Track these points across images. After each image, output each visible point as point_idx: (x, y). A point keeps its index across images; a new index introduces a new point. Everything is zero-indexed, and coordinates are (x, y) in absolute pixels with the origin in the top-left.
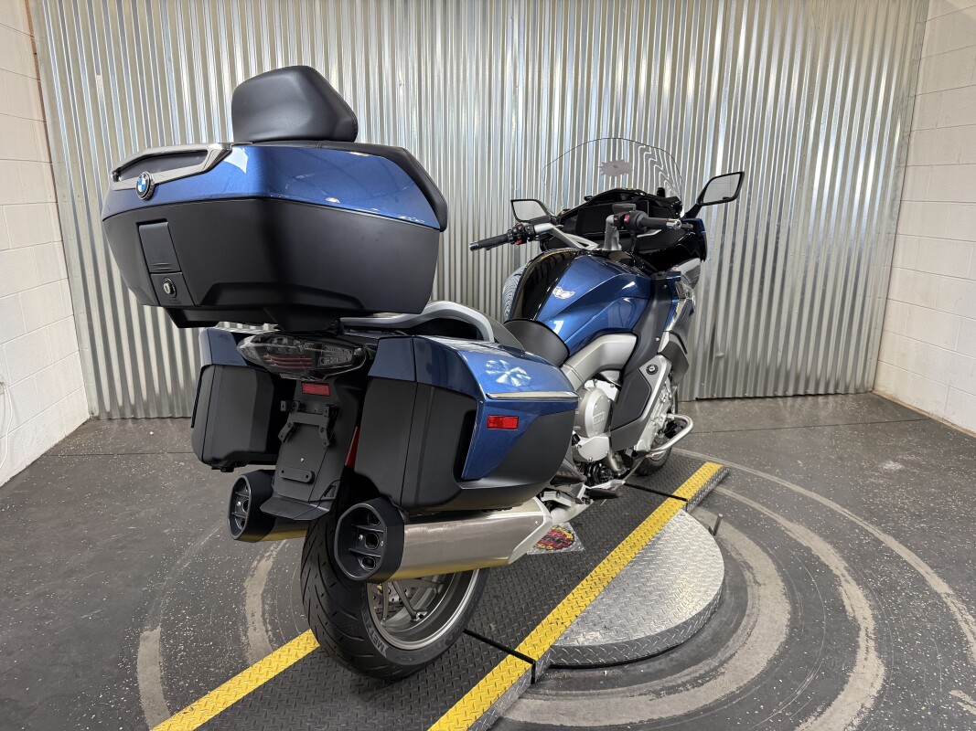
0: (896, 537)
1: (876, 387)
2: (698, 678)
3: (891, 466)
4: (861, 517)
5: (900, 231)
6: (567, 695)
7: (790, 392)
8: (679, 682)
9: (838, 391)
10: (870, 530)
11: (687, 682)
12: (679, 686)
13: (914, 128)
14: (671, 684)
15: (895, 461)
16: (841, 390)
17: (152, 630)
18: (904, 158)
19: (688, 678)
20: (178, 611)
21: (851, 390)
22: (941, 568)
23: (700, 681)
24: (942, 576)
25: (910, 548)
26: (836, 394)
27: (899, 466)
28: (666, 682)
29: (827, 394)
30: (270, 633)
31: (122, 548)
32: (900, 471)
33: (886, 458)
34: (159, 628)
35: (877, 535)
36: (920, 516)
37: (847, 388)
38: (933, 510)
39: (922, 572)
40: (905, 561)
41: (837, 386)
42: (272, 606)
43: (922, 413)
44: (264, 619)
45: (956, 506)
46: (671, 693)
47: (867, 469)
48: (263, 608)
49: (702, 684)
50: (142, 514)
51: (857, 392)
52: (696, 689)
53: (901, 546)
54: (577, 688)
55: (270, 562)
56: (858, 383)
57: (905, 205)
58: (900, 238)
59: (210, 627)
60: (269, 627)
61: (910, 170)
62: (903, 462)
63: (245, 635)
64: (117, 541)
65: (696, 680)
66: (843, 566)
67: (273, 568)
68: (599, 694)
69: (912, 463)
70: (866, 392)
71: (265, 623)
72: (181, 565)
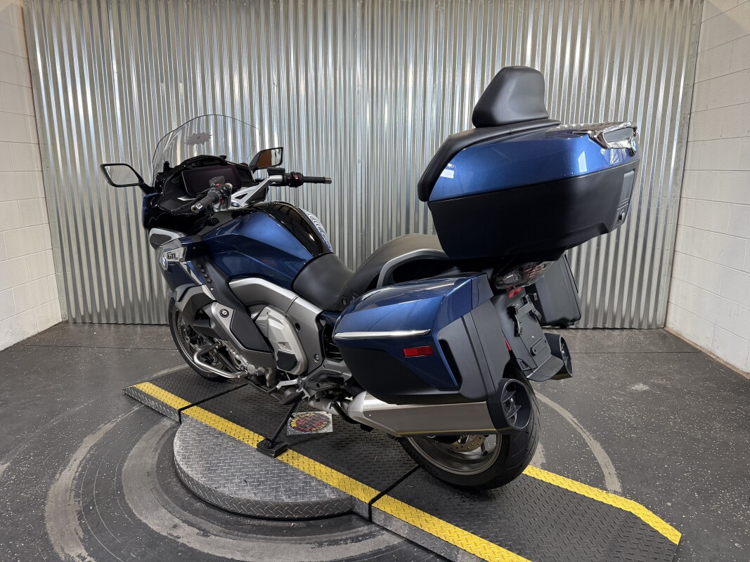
0: (603, 443)
1: (667, 325)
2: (360, 536)
3: (640, 387)
4: (583, 425)
5: (683, 195)
6: (253, 537)
7: (590, 325)
8: (344, 537)
9: (633, 326)
10: (584, 436)
11: (350, 538)
12: (341, 540)
13: (693, 111)
14: (336, 538)
15: (645, 383)
16: (635, 325)
17: (3, 464)
18: (685, 135)
19: (354, 535)
20: (29, 453)
21: (645, 326)
22: (624, 470)
23: (360, 538)
24: (620, 477)
25: (608, 453)
26: (631, 329)
27: (646, 388)
28: (335, 536)
29: (622, 329)
30: (77, 474)
31: (23, 408)
32: (645, 392)
33: (637, 381)
34: (8, 464)
35: (587, 440)
36: (636, 428)
37: (640, 324)
38: (653, 423)
39: (606, 471)
40: (598, 463)
41: (631, 322)
42: (92, 456)
43: (697, 347)
44: (80, 464)
45: (674, 422)
46: (331, 545)
47: (616, 389)
48: (85, 456)
49: (360, 541)
50: (51, 387)
51: (649, 328)
52: (354, 544)
53: (603, 451)
54: (264, 534)
55: (112, 426)
56: (650, 320)
57: (687, 173)
58: (684, 201)
59: (42, 466)
60: (80, 469)
61: (690, 144)
62: (652, 385)
63: (60, 473)
64: (23, 404)
65: (357, 538)
66: (541, 462)
67: (111, 429)
68: (276, 540)
69: (659, 386)
70: (658, 328)
71: (79, 466)
72: (53, 422)
